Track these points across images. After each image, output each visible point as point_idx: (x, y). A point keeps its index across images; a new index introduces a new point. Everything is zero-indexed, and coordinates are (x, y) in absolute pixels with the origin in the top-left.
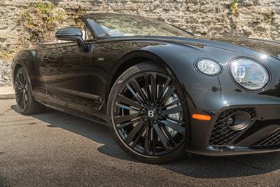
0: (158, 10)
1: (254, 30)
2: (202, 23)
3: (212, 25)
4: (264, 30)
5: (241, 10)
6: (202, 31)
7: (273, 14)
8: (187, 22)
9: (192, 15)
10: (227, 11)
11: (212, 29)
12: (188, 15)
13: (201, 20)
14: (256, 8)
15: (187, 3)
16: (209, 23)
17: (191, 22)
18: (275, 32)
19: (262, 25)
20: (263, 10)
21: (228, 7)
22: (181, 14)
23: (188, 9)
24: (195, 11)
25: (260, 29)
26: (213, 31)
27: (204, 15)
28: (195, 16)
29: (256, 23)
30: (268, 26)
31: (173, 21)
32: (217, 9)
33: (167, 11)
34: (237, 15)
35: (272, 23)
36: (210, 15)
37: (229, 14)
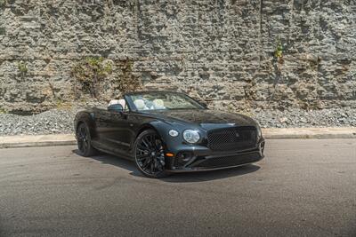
0: (202, 60)
1: (300, 77)
2: (247, 70)
3: (257, 73)
4: (310, 76)
5: (286, 57)
6: (247, 78)
7: (319, 60)
8: (231, 70)
9: (236, 63)
10: (272, 58)
11: (256, 76)
12: (232, 64)
13: (245, 68)
14: (301, 55)
15: (230, 52)
16: (254, 70)
17: (235, 70)
18: (322, 78)
19: (308, 72)
20: (308, 56)
21: (273, 54)
22: (225, 62)
23: (231, 58)
24: (238, 60)
25: (305, 75)
26: (258, 78)
27: (248, 63)
28: (238, 64)
29: (302, 70)
30: (314, 73)
31: (217, 70)
32: (261, 57)
33: (211, 60)
34: (282, 62)
35: (319, 70)
36: (254, 63)
37: (273, 61)
